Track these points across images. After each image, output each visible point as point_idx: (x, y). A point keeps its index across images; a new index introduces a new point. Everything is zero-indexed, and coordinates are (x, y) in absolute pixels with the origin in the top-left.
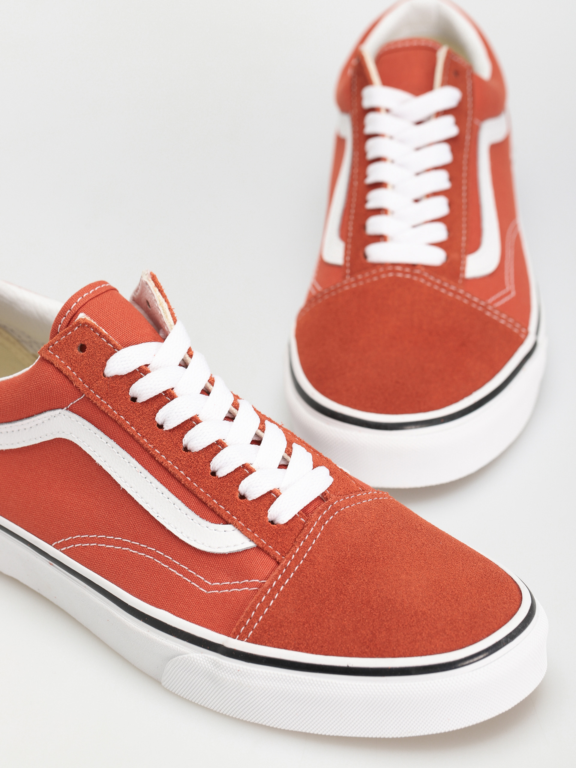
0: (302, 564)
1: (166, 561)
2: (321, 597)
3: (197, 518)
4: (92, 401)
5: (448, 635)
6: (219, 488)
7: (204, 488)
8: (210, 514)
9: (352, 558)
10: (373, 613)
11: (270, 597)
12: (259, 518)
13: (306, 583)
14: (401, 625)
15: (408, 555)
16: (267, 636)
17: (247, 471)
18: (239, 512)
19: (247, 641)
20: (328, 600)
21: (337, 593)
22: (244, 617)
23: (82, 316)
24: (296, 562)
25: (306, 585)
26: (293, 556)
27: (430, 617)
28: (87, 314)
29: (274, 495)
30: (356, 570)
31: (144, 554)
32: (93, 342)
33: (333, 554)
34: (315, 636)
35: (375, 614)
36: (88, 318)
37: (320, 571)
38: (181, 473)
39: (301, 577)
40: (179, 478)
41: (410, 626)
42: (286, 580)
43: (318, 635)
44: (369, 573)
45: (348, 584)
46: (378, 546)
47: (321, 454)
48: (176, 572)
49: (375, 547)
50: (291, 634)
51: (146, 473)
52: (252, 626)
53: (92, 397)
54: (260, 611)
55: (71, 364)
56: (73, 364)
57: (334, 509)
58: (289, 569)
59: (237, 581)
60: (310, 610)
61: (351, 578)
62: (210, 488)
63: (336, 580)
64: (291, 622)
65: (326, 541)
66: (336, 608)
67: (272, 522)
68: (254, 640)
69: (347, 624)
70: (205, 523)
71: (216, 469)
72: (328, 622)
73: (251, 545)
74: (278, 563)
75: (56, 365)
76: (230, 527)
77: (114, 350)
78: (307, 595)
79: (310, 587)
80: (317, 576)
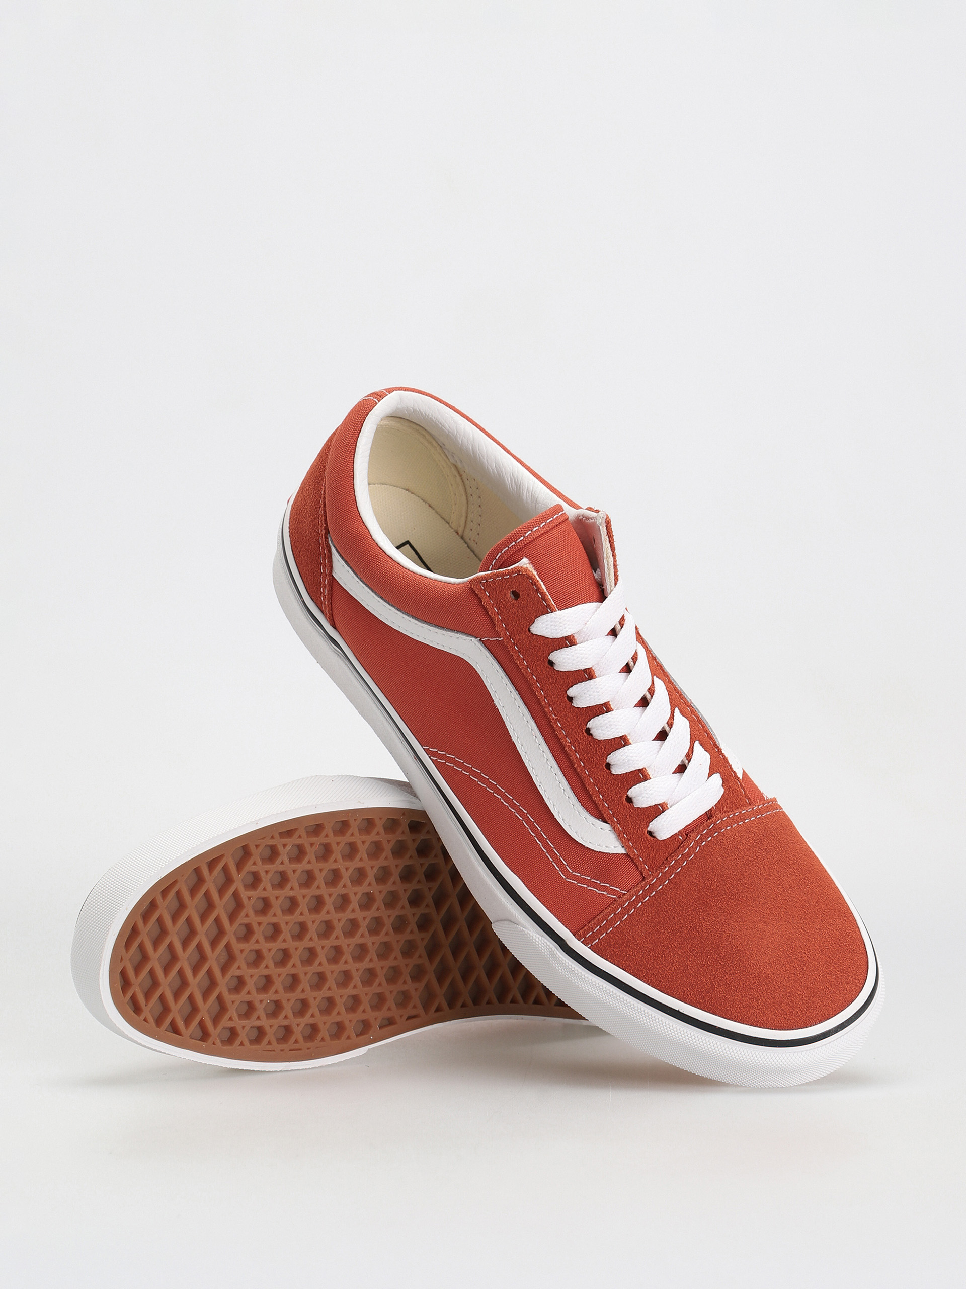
0: (666, 886)
1: (534, 830)
2: (674, 926)
3: (578, 805)
4: (509, 651)
5: (783, 1010)
6: (609, 785)
7: (594, 779)
8: (591, 806)
9: (716, 890)
10: (719, 961)
11: (626, 911)
12: (639, 828)
13: (664, 907)
14: (741, 984)
15: (772, 898)
16: (611, 952)
17: (642, 776)
18: (620, 816)
19: (589, 948)
20: (681, 932)
21: (691, 927)
22: (594, 924)
23: (525, 563)
24: (660, 881)
25: (664, 909)
26: (660, 874)
27: (772, 983)
28: (532, 562)
29: (660, 808)
30: (716, 906)
31: (514, 811)
32: (528, 595)
33: (699, 881)
34: (657, 968)
35: (720, 963)
36: (531, 568)
37: (681, 897)
38: (576, 755)
39: (661, 899)
40: (573, 761)
41: (750, 989)
42: (646, 897)
43: (660, 968)
44: (728, 912)
45: (704, 919)
46: (746, 881)
47: (721, 750)
48: (541, 845)
49: (742, 882)
50: (634, 957)
51: (540, 739)
52: (599, 935)
53: (510, 648)
54: (611, 923)
55: (499, 607)
56: (501, 608)
57: (715, 829)
58: (652, 888)
59: (597, 880)
60: (660, 938)
61: (709, 914)
62: (600, 781)
63: (694, 911)
64: (637, 944)
65: (696, 865)
66: (685, 943)
67: (650, 833)
68: (596, 949)
69: (691, 965)
70: (585, 814)
71: (611, 764)
72: (674, 956)
73: (622, 851)
74: (644, 879)
75: (484, 603)
76: (607, 826)
77: (547, 610)
78: (661, 919)
79: (667, 911)
80: (677, 902)
